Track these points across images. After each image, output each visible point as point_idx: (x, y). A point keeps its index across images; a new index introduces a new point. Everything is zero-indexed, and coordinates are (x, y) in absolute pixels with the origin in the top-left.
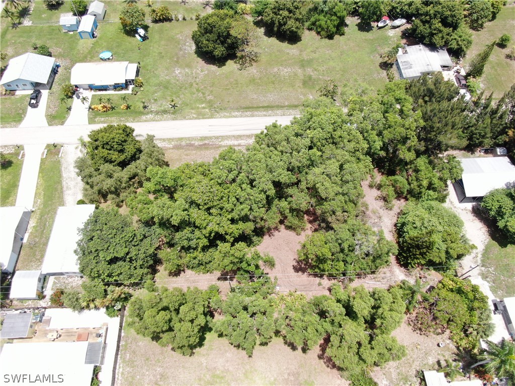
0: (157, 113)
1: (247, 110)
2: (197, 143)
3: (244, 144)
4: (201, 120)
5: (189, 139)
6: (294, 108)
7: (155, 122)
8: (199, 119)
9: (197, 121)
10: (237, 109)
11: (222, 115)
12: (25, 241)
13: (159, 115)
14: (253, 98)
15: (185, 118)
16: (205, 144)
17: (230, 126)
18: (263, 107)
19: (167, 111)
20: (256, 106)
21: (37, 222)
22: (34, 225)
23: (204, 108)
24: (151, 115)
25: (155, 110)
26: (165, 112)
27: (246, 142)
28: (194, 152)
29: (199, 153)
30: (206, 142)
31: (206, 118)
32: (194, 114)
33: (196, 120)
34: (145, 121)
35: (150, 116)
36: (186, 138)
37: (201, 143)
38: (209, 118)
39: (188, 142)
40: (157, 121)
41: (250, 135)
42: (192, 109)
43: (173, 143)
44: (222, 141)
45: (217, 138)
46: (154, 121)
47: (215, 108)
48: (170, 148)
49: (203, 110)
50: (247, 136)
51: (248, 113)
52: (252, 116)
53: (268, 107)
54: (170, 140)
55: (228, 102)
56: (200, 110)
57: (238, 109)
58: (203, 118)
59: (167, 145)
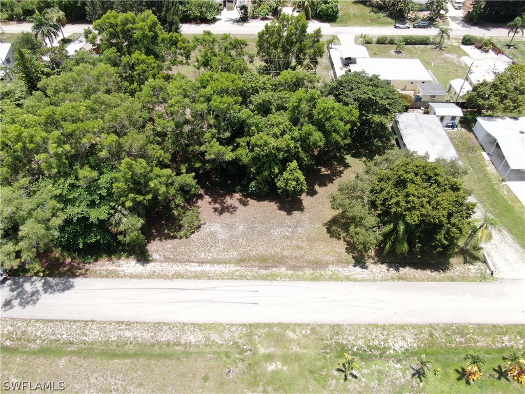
0: (383, 354)
1: (166, 350)
2: (283, 270)
3: (193, 264)
4: (276, 322)
5: (299, 279)
6: (54, 345)
7: (381, 323)
8: (280, 325)
9: (284, 319)
10: (188, 354)
11: (227, 335)
12: (484, 154)
13: (376, 348)
14: (140, 385)
15: (314, 329)
16: (267, 268)
17: (212, 301)
18: (126, 355)
19: (362, 358)
20: (141, 360)
21: (486, 170)
22: (488, 168)
23: (270, 357)
24: (397, 348)
25: (391, 363)
26: (366, 356)
27: (187, 267)
28: (286, 253)
29: (277, 250)
30: (264, 272)
31: (265, 325)
32: (292, 341)
33: (287, 322)
34: (402, 327)
35: (398, 344)
36: (305, 280)
37: (274, 269)
38: (258, 326)
39: (300, 273)
40: (377, 326)
41: (177, 278)
42: (298, 357)
43: (330, 273)
44: (234, 272)
45: (242, 277)
46: (384, 327)
47: (242, 360)
48: (333, 264)
49: (271, 350)
50: (183, 277)
51: (165, 336)
52: (158, 326)
53: (114, 356)
54: (335, 278)
55: (206, 378)
56: (279, 351)
57: (188, 352)
58: (270, 326)
59: (340, 269)
